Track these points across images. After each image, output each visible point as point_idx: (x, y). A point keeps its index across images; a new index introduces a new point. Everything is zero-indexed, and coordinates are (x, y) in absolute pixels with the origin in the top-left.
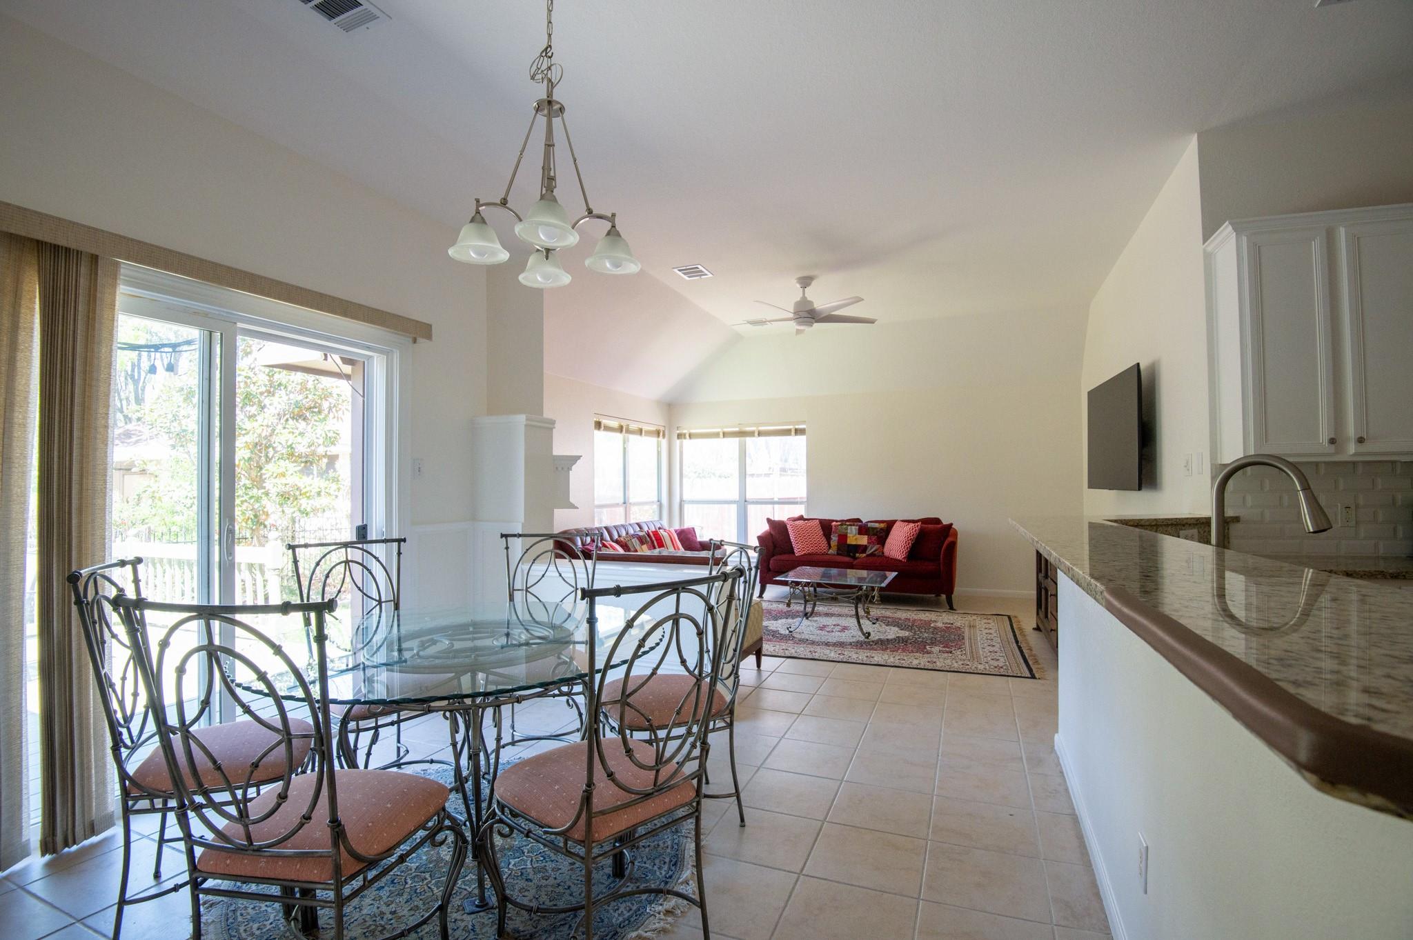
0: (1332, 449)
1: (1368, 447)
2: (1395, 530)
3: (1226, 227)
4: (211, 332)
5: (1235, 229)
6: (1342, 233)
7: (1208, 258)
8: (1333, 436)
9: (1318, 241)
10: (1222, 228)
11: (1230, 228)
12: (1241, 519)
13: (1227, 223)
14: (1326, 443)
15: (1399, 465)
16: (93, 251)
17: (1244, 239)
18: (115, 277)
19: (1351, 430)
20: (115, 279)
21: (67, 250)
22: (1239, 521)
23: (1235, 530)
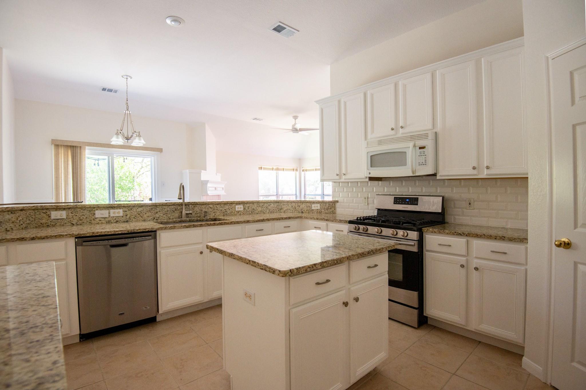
0: (338, 177)
4: (109, 157)
6: (342, 101)
8: (337, 173)
16: (80, 146)
18: (85, 149)
20: (85, 150)
21: (75, 146)
22: (338, 202)
23: (337, 205)
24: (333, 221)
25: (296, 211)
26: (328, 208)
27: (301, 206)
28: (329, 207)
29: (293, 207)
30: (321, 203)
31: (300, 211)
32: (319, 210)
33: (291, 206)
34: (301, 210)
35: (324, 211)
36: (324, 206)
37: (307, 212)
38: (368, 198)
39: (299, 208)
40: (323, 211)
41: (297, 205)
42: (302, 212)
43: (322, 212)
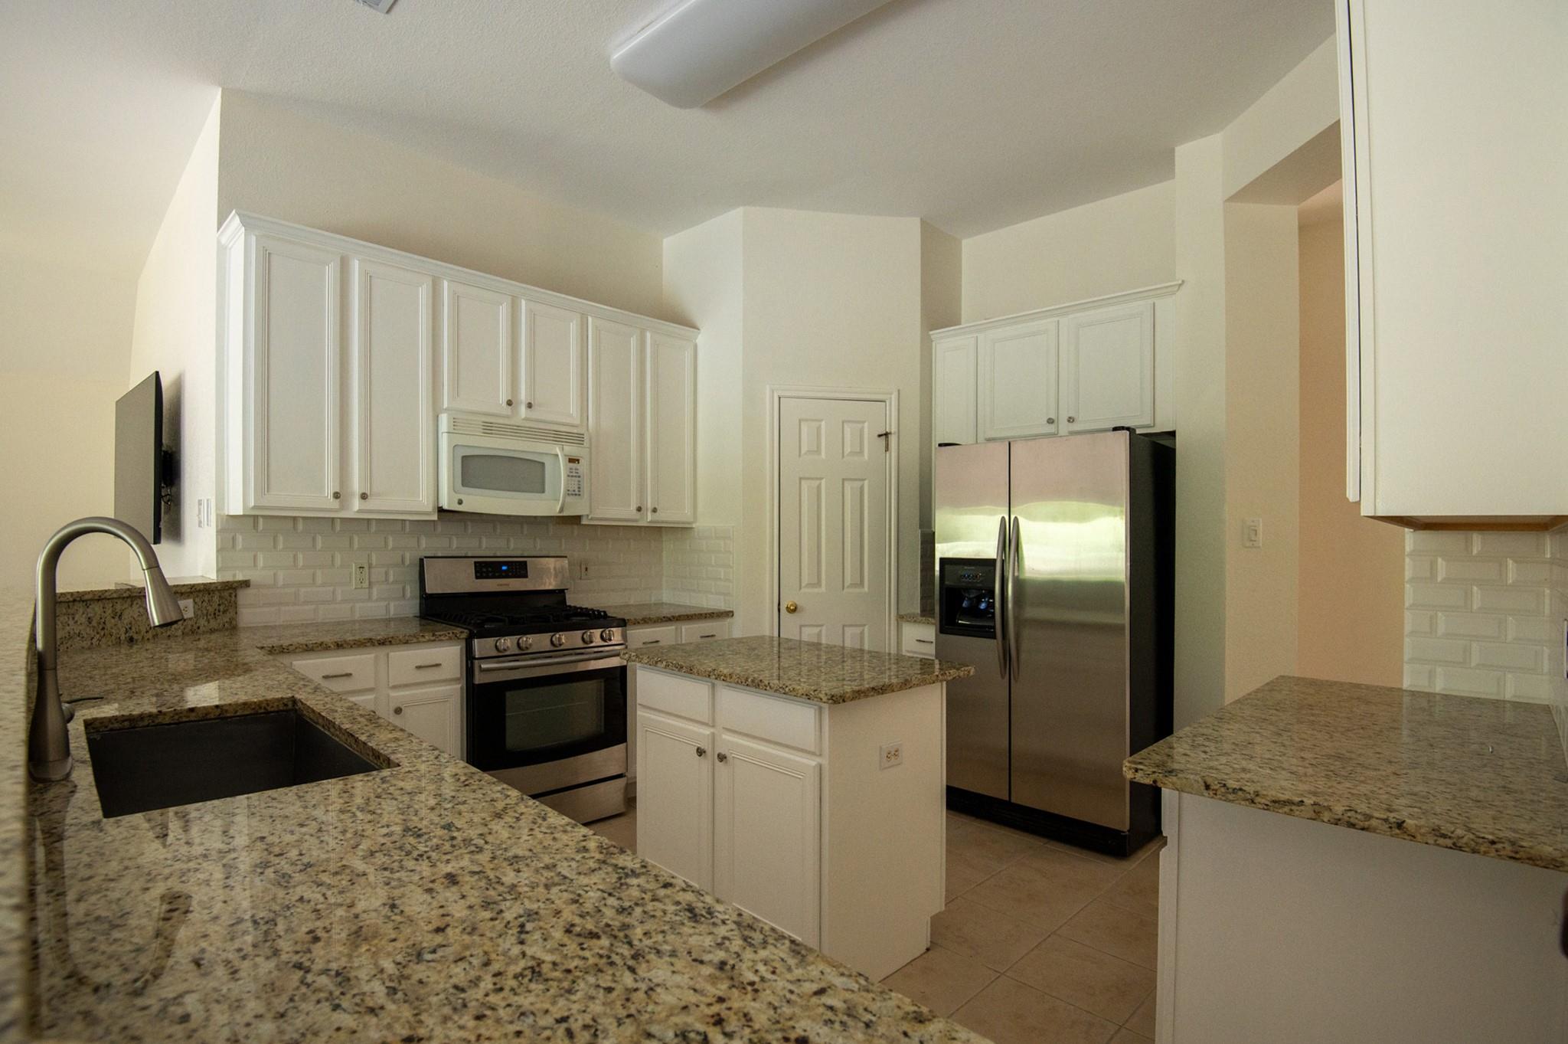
0: (335, 504)
1: (371, 504)
2: (404, 589)
3: (232, 218)
5: (244, 223)
6: (356, 266)
7: (222, 251)
8: (338, 491)
9: (332, 265)
10: (228, 220)
11: (237, 219)
12: (251, 583)
13: (234, 212)
14: (331, 497)
15: (407, 523)
17: (254, 238)
19: (356, 486)
22: (249, 586)
23: (244, 597)
24: (407, 642)
25: (104, 640)
26: (217, 613)
27: (125, 615)
28: (219, 605)
29: (94, 623)
30: (195, 594)
31: (123, 637)
32: (190, 623)
33: (83, 620)
34: (127, 632)
35: (206, 624)
36: (205, 604)
37: (150, 635)
38: (369, 568)
39: (120, 625)
40: (202, 622)
41: (110, 611)
42: (131, 640)
43: (199, 628)
